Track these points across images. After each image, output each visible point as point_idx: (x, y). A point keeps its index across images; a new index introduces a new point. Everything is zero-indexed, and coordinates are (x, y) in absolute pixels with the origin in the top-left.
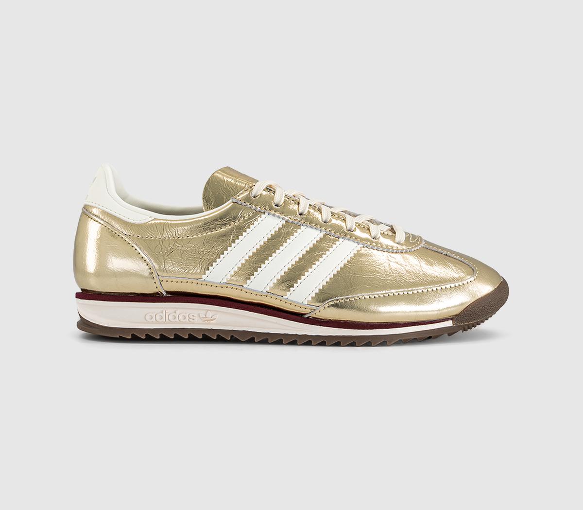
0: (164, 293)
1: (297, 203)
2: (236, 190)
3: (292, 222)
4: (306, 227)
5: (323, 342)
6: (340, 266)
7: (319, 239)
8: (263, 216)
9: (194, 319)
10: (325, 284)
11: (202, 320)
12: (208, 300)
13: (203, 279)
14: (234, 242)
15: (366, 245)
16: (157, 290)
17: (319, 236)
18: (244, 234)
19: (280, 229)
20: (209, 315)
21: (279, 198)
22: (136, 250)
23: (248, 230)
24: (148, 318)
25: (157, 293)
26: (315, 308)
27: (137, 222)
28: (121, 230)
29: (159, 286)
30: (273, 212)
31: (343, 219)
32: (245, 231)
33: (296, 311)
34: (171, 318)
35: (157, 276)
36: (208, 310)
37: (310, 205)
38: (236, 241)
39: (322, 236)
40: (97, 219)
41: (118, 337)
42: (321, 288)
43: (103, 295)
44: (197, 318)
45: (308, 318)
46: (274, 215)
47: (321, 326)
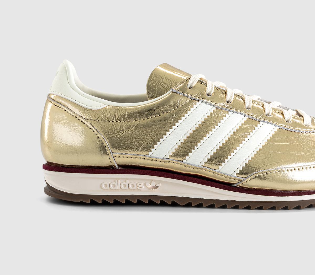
0: (117, 166)
1: (224, 92)
2: (174, 82)
3: (221, 109)
4: (232, 112)
5: (248, 206)
6: (262, 145)
7: (243, 123)
8: (198, 103)
9: (141, 187)
10: (250, 159)
11: (148, 188)
12: (153, 172)
13: (149, 155)
14: (174, 125)
15: (281, 127)
16: (111, 164)
17: (244, 120)
18: (183, 118)
19: (211, 114)
20: (154, 184)
21: (210, 89)
22: (93, 131)
23: (185, 115)
24: (103, 186)
25: (111, 166)
26: (242, 179)
27: (94, 108)
28: (80, 115)
29: (113, 161)
30: (205, 100)
31: (261, 105)
32: (184, 116)
33: (226, 181)
34: (122, 186)
35: (111, 153)
36: (153, 180)
37: (235, 94)
38: (176, 124)
39: (246, 120)
40: (60, 106)
41: (79, 202)
42: (247, 163)
43: (66, 167)
44: (143, 187)
45: (236, 187)
46: (206, 103)
47: (246, 193)
